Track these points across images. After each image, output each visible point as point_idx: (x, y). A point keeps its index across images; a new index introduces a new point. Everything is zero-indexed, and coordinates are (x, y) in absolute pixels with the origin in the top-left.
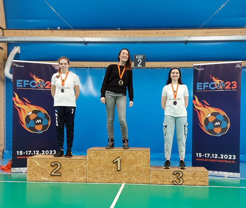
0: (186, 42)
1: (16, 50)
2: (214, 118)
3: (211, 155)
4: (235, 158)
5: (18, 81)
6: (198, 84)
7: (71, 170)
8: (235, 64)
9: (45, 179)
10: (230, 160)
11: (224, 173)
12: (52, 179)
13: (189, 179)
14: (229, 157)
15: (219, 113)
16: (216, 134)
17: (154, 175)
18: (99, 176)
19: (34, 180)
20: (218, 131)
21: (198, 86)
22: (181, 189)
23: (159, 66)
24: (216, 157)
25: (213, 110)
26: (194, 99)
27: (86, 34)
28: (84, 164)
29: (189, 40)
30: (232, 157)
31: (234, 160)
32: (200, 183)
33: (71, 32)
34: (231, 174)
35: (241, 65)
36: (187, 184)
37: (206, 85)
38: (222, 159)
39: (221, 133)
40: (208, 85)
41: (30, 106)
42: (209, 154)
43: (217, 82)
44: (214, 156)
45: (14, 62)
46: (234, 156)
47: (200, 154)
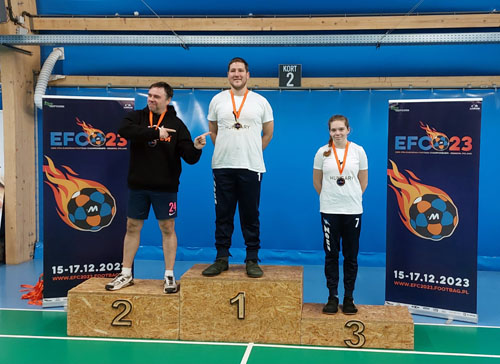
2: (427, 205)
3: (422, 277)
4: (467, 285)
5: (53, 135)
6: (397, 138)
7: (150, 316)
10: (458, 287)
11: (448, 312)
13: (376, 337)
14: (456, 282)
15: (437, 197)
17: (310, 328)
18: (203, 329)
19: (81, 333)
21: (397, 143)
24: (431, 281)
25: (426, 190)
26: (390, 167)
28: (176, 304)
29: (383, 41)
30: (463, 283)
31: (465, 288)
32: (397, 345)
33: (158, 21)
34: (460, 314)
35: (480, 105)
36: (372, 345)
37: (413, 141)
39: (442, 234)
40: (417, 141)
41: (76, 180)
42: (418, 275)
43: (434, 136)
46: (467, 281)
47: (401, 273)
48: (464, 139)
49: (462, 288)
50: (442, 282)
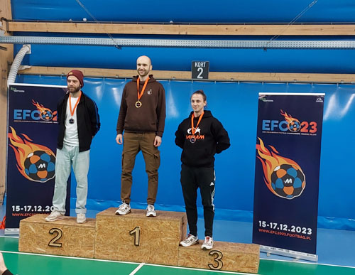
2: (284, 173)
3: (278, 226)
4: (310, 233)
6: (264, 121)
7: (74, 240)
8: (316, 97)
10: (304, 235)
11: (296, 253)
14: (302, 231)
16: (286, 195)
17: (184, 255)
18: (111, 251)
20: (289, 191)
21: (264, 125)
24: (285, 229)
25: (283, 161)
26: (258, 143)
28: (92, 233)
29: (268, 46)
30: (307, 231)
31: (309, 236)
32: (246, 270)
34: (305, 255)
35: (323, 99)
36: (228, 269)
37: (275, 124)
38: (293, 233)
39: (293, 195)
40: (278, 124)
41: (31, 145)
42: (276, 224)
43: (290, 120)
44: (283, 227)
46: (310, 230)
47: (264, 222)
48: (311, 124)
49: (306, 235)
50: (293, 230)
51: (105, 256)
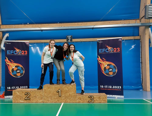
0: (93, 28)
1: (7, 35)
2: (109, 67)
5: (8, 51)
7: (35, 97)
8: (118, 39)
9: (22, 101)
10: (118, 89)
11: (115, 96)
12: (25, 101)
13: (97, 100)
14: (117, 87)
15: (111, 64)
16: (110, 75)
17: (79, 98)
18: (50, 99)
19: (16, 102)
22: (93, 105)
23: (79, 41)
25: (108, 63)
26: (98, 57)
27: (42, 26)
28: (42, 93)
29: (94, 27)
30: (119, 87)
31: (120, 89)
32: (103, 102)
33: (34, 25)
34: (119, 96)
35: (121, 39)
36: (96, 102)
40: (105, 50)
41: (14, 63)
42: (107, 86)
43: (109, 48)
44: (110, 87)
45: (5, 42)
50: (114, 88)
51: (48, 102)
